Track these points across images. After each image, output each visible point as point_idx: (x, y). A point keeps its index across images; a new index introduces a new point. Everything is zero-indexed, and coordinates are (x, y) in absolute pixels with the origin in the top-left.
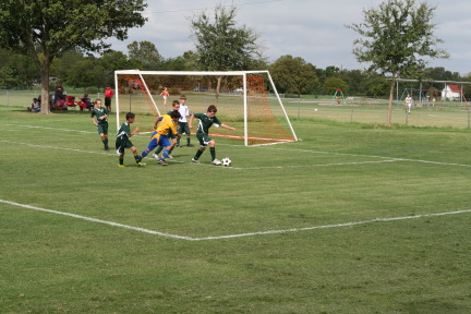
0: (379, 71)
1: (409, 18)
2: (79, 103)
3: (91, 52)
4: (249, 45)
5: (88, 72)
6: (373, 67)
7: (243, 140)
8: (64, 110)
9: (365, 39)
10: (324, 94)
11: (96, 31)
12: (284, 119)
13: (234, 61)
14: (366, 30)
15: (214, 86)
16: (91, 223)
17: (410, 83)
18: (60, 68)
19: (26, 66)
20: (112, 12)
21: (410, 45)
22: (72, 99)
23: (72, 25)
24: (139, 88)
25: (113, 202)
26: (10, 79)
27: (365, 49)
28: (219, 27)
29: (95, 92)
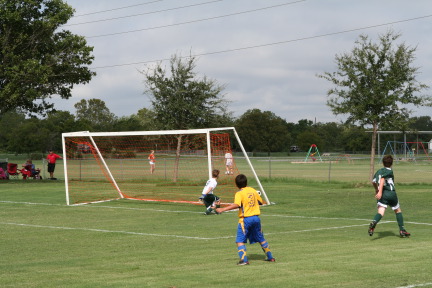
0: (358, 123)
1: (387, 63)
2: (22, 171)
3: (33, 114)
4: (211, 99)
5: (31, 136)
6: (350, 120)
9: (340, 89)
13: (195, 118)
14: (341, 79)
15: (174, 147)
17: (392, 135)
20: (57, 70)
21: (391, 92)
22: (14, 167)
23: (10, 84)
24: (89, 151)
25: (64, 283)
27: (341, 100)
28: (176, 80)
29: (39, 158)
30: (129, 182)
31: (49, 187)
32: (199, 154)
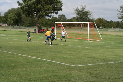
3: (49, 18)
4: (90, 15)
5: (48, 23)
6: (122, 21)
7: (88, 40)
9: (120, 13)
10: (109, 28)
11: (50, 12)
12: (99, 34)
13: (86, 19)
14: (120, 11)
15: (81, 26)
16: (49, 61)
18: (41, 22)
19: (32, 21)
20: (54, 7)
22: (44, 30)
23: (43, 11)
25: (54, 56)
26: (28, 25)
27: (120, 16)
28: (82, 10)
29: (50, 28)
30: (70, 34)
32: (86, 28)
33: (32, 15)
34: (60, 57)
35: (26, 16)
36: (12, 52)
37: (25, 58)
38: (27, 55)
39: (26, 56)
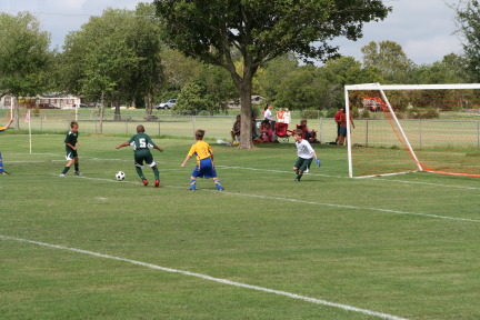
3: (309, 59)
5: (305, 87)
8: (273, 143)
11: (318, 29)
16: (315, 306)
18: (267, 84)
19: (219, 82)
22: (283, 127)
23: (281, 22)
24: (378, 109)
25: (346, 276)
26: (197, 99)
29: (314, 117)
30: (429, 149)
31: (326, 154)
33: (217, 47)
34: (375, 282)
35: (187, 55)
36: (110, 250)
37: (181, 283)
38: (193, 270)
39: (188, 273)
